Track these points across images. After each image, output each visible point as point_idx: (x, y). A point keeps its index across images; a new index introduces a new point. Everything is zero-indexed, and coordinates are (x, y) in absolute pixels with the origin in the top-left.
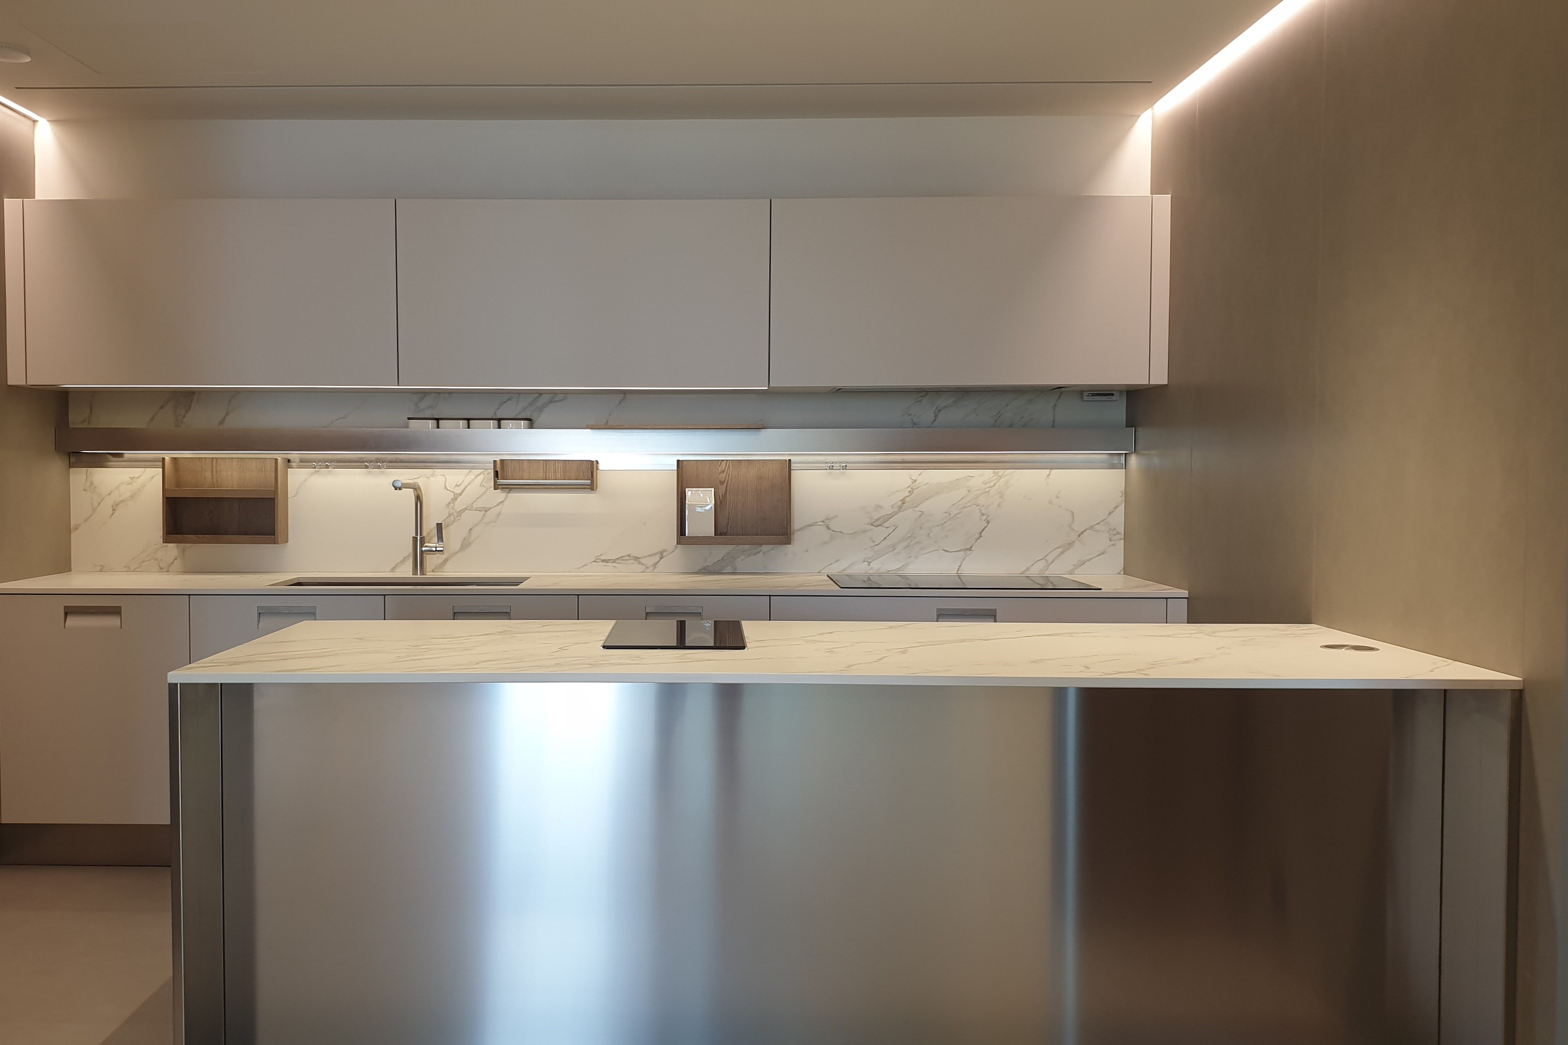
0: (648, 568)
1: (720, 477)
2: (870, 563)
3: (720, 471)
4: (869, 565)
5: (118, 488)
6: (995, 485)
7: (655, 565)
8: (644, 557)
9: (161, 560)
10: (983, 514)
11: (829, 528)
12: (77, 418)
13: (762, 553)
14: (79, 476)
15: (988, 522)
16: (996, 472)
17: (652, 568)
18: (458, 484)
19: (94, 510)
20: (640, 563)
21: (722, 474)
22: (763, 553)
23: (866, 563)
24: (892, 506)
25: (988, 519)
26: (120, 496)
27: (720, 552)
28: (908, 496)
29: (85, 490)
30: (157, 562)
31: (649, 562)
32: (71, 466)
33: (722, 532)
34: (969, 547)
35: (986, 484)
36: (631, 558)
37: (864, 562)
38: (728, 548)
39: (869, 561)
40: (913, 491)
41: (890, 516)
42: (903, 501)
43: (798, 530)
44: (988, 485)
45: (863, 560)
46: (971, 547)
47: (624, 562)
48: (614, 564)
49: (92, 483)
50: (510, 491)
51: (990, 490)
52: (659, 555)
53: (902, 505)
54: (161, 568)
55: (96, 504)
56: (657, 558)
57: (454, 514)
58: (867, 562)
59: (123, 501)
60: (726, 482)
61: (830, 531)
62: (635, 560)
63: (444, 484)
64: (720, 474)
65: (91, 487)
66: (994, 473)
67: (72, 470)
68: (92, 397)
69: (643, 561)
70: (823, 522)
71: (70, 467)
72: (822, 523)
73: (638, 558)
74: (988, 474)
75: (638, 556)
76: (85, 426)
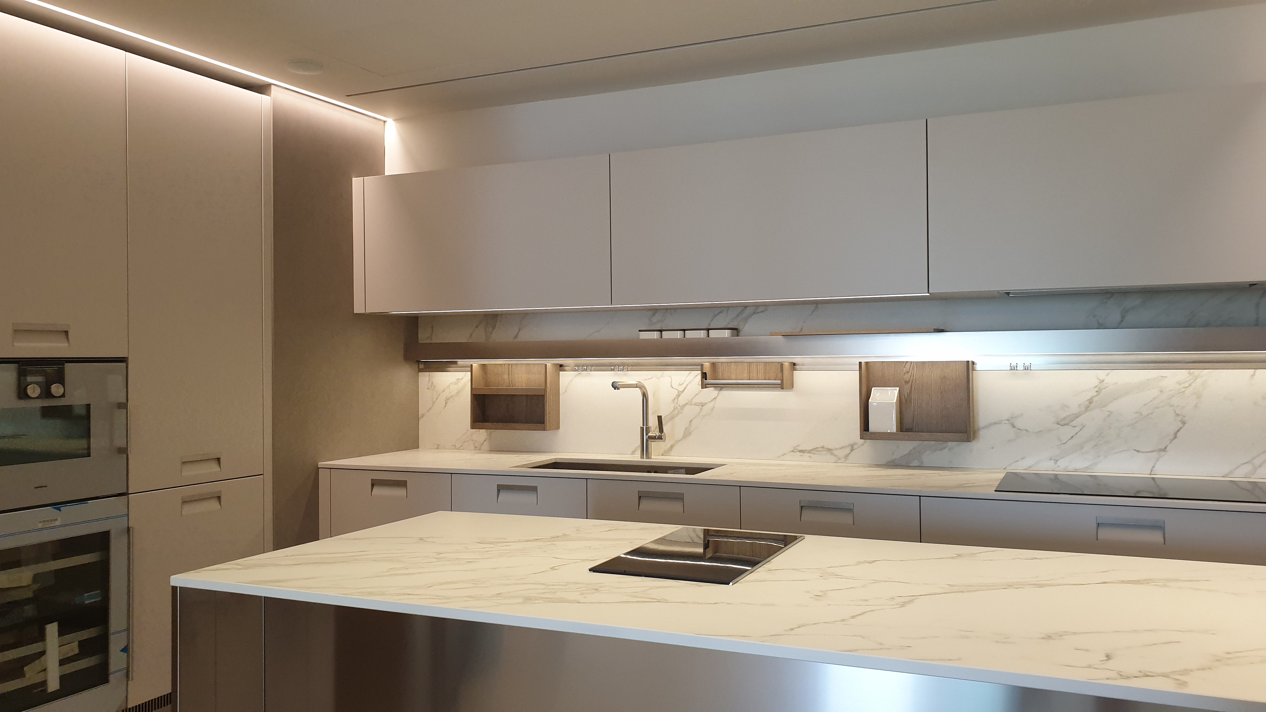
0: (840, 459)
1: (905, 377)
2: (1057, 461)
3: (905, 372)
4: (1056, 463)
5: (448, 387)
6: (1190, 385)
7: (847, 456)
8: (837, 449)
9: (476, 441)
10: (1178, 415)
11: (1014, 426)
12: (424, 336)
13: (947, 449)
14: (425, 378)
15: (1184, 423)
16: (1191, 372)
17: (844, 459)
18: (681, 383)
19: (434, 403)
20: (832, 454)
21: (906, 374)
22: (949, 449)
23: (1052, 461)
24: (1079, 405)
25: (1184, 419)
26: (450, 393)
27: (906, 447)
28: (1096, 396)
29: (428, 389)
30: (473, 442)
31: (841, 453)
32: (421, 370)
33: (907, 428)
34: (1163, 448)
35: (1180, 385)
36: (824, 449)
37: (1051, 460)
38: (915, 444)
39: (1056, 459)
40: (1101, 391)
41: (1077, 416)
42: (1090, 401)
43: (984, 428)
44: (1182, 385)
45: (1050, 459)
46: (1166, 448)
47: (817, 452)
48: (808, 454)
49: (432, 383)
50: (721, 389)
51: (1185, 391)
52: (850, 448)
53: (1089, 405)
54: (476, 447)
55: (435, 400)
56: (848, 450)
57: (678, 408)
58: (1054, 460)
59: (452, 396)
60: (911, 382)
61: (1015, 429)
62: (828, 451)
63: (670, 384)
64: (904, 374)
65: (432, 387)
66: (1189, 373)
67: (420, 373)
68: (434, 320)
69: (835, 452)
70: (1008, 420)
71: (419, 372)
72: (1007, 422)
73: (831, 450)
74: (1182, 374)
75: (831, 448)
76: (428, 341)
